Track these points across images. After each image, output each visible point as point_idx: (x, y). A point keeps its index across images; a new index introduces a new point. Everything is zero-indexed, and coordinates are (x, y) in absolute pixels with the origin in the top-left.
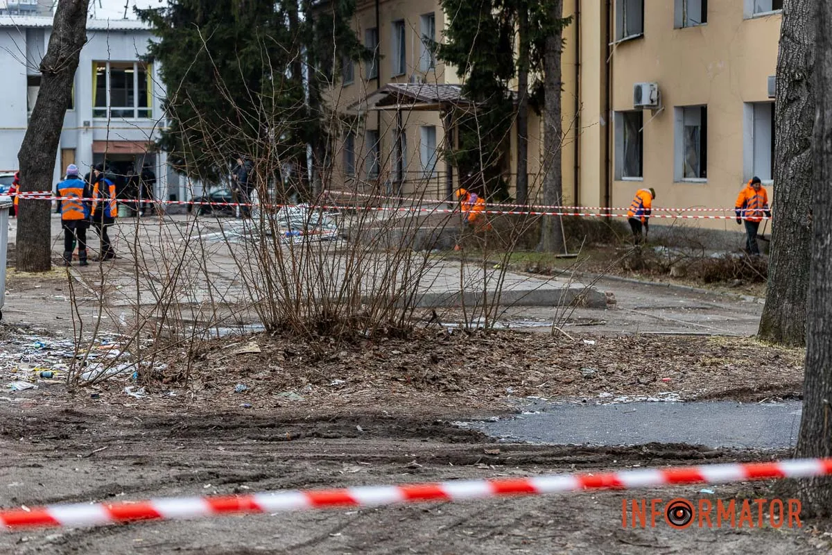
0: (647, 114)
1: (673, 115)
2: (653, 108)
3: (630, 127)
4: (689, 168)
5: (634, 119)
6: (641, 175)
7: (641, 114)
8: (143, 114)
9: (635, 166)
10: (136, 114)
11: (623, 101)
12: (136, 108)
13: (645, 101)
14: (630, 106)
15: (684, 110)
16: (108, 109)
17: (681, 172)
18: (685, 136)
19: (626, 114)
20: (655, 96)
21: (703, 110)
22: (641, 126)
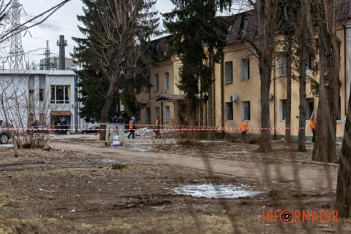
0: (234, 103)
1: (241, 104)
2: (235, 102)
3: (229, 107)
4: (246, 118)
5: (230, 105)
6: (232, 120)
7: (232, 103)
8: (67, 102)
9: (231, 117)
10: (64, 102)
11: (227, 100)
12: (64, 100)
13: (233, 100)
14: (229, 101)
15: (244, 102)
16: (55, 100)
17: (243, 119)
18: (244, 109)
19: (228, 103)
20: (236, 99)
21: (249, 102)
22: (232, 107)
